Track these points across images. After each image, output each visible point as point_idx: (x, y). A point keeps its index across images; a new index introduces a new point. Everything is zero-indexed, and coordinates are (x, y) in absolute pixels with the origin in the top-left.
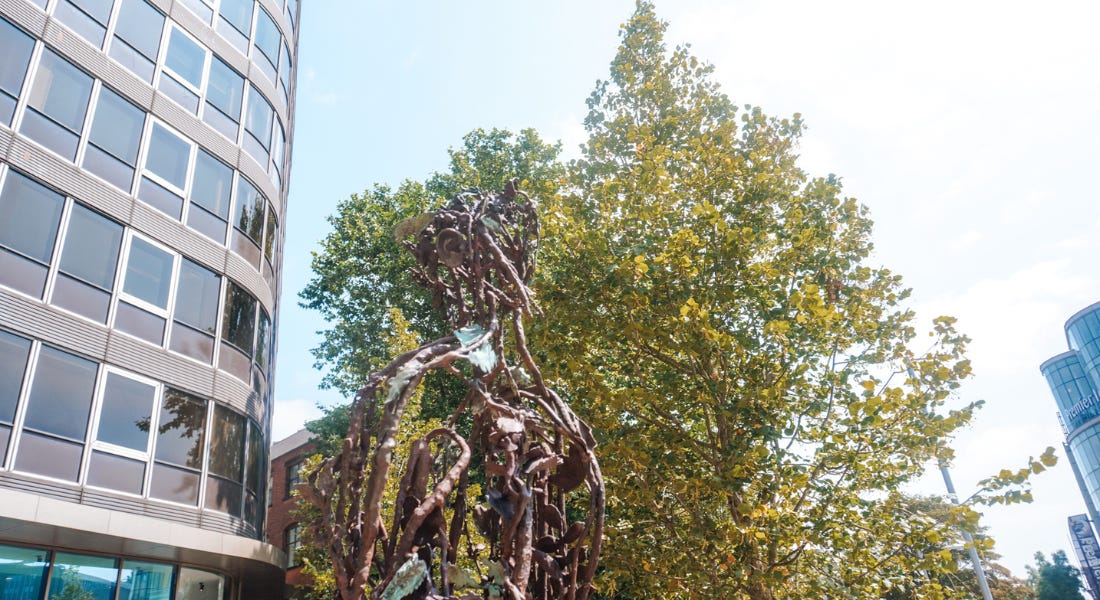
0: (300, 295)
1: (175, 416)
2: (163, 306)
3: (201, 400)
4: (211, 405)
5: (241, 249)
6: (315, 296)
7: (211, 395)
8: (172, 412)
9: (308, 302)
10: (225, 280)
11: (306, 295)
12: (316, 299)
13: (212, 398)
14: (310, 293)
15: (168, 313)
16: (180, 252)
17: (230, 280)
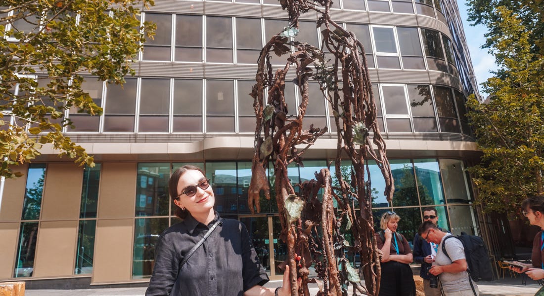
0: (467, 20)
1: (425, 96)
2: (395, 51)
3: (426, 86)
4: (431, 87)
5: (424, 12)
6: (476, 17)
7: (429, 83)
8: (422, 95)
9: (473, 22)
10: (419, 29)
11: (471, 19)
12: (477, 19)
13: (431, 84)
14: (472, 17)
15: (398, 54)
16: (394, 26)
17: (422, 28)
